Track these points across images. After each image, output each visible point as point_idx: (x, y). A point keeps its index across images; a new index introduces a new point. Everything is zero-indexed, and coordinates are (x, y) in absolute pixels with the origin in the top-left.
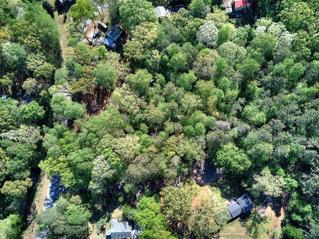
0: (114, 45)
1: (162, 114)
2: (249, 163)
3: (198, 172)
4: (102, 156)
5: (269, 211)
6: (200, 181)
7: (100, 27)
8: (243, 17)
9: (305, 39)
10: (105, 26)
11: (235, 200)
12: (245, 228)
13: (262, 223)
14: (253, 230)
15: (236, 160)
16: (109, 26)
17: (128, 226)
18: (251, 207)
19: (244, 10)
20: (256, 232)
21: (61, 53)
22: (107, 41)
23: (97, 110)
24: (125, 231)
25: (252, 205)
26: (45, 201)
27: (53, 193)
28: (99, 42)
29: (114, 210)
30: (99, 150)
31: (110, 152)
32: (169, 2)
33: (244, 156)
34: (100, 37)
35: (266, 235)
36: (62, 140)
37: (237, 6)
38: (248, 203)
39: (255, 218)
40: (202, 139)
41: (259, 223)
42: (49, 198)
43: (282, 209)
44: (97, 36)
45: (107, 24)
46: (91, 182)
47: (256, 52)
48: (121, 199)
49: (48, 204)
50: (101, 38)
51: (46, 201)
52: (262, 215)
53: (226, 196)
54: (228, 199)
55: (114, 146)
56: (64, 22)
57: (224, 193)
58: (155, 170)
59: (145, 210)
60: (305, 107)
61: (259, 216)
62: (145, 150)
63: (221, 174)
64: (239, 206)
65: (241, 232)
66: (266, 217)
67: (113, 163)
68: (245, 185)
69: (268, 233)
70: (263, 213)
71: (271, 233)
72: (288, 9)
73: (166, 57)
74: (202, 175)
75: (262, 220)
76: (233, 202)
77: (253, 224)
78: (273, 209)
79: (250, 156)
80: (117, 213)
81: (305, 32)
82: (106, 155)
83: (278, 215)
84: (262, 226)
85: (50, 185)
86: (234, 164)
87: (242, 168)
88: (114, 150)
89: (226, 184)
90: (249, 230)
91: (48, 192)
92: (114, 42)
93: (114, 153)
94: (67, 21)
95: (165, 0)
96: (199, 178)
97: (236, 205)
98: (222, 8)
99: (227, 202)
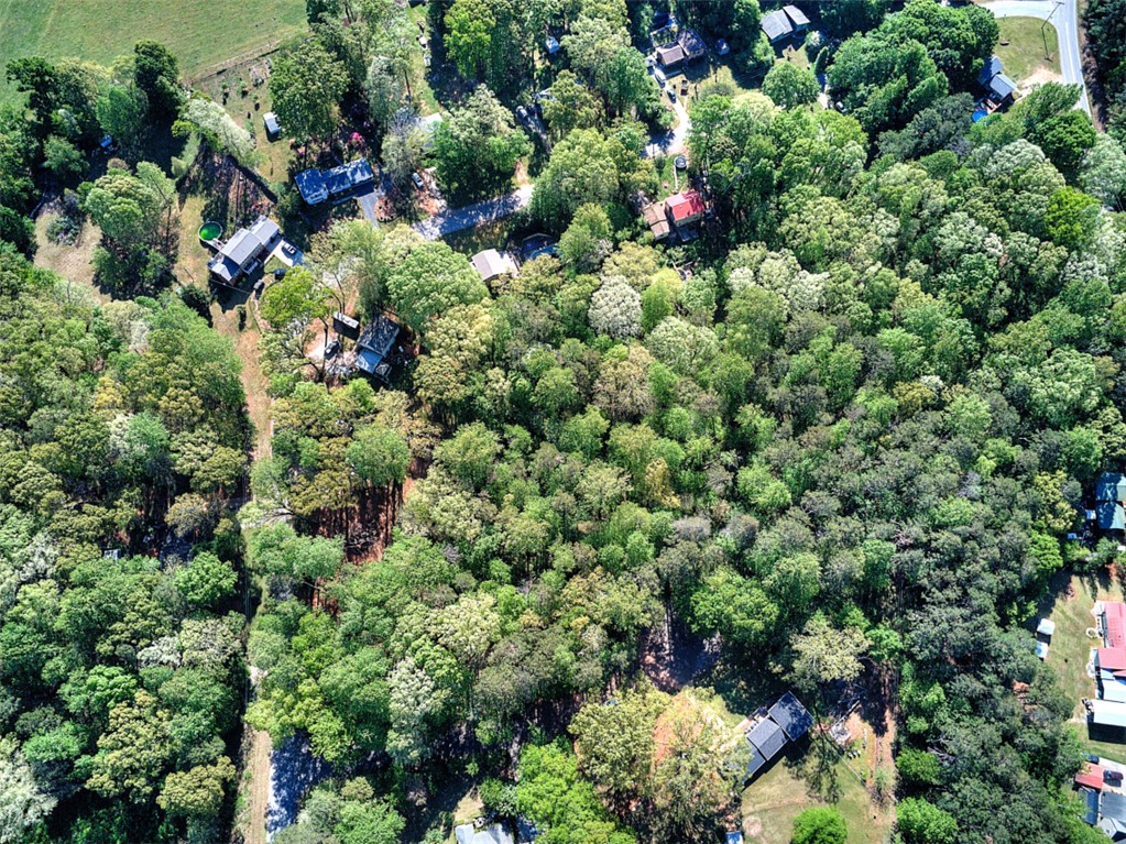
0: (384, 367)
1: (539, 530)
2: (772, 609)
3: (658, 659)
4: (411, 661)
5: (855, 727)
6: (668, 683)
7: (340, 327)
8: (700, 238)
9: (849, 283)
10: (353, 324)
11: (764, 714)
12: (803, 781)
13: (844, 759)
14: (826, 782)
15: (741, 607)
16: (363, 319)
17: (502, 834)
18: (805, 721)
19: (699, 221)
20: (833, 787)
21: (246, 412)
22: (362, 359)
23: (366, 544)
25: (806, 716)
26: (266, 816)
27: (284, 792)
28: (343, 365)
29: (460, 804)
30: (398, 647)
31: (427, 647)
32: (506, 234)
33: (758, 596)
34: (342, 351)
35: (861, 789)
36: (299, 640)
37: (679, 218)
38: (795, 713)
39: (823, 750)
40: (647, 571)
41: (836, 761)
42: (275, 807)
43: (888, 713)
44: (336, 350)
45: (357, 317)
46: (392, 734)
47: (739, 335)
48: (472, 768)
49: (276, 824)
50: (347, 355)
51: (270, 818)
52: (841, 740)
53: (739, 707)
54: (747, 715)
55: (433, 630)
56: (242, 327)
57: (734, 700)
58: (546, 672)
59: (539, 779)
60: (881, 448)
61: (832, 742)
62: (512, 625)
63: (716, 654)
64: (776, 727)
65: (794, 793)
66: (850, 744)
67: (440, 673)
68: (778, 669)
69: (864, 782)
70: (842, 733)
71: (871, 783)
72: (796, 216)
73: (523, 382)
74: (670, 664)
75: (841, 751)
76: (761, 719)
77: (823, 768)
78: (864, 718)
79: (772, 593)
80: (468, 808)
81: (847, 267)
82: (419, 655)
83: (880, 730)
84: (845, 769)
85: (272, 771)
86: (739, 620)
87: (759, 625)
88: (435, 640)
89: (734, 675)
90: (815, 784)
91: (271, 792)
92: (384, 360)
93: (437, 647)
94: (248, 323)
95: (497, 230)
96: (664, 674)
97: (768, 728)
98: (643, 227)
99: (745, 722)
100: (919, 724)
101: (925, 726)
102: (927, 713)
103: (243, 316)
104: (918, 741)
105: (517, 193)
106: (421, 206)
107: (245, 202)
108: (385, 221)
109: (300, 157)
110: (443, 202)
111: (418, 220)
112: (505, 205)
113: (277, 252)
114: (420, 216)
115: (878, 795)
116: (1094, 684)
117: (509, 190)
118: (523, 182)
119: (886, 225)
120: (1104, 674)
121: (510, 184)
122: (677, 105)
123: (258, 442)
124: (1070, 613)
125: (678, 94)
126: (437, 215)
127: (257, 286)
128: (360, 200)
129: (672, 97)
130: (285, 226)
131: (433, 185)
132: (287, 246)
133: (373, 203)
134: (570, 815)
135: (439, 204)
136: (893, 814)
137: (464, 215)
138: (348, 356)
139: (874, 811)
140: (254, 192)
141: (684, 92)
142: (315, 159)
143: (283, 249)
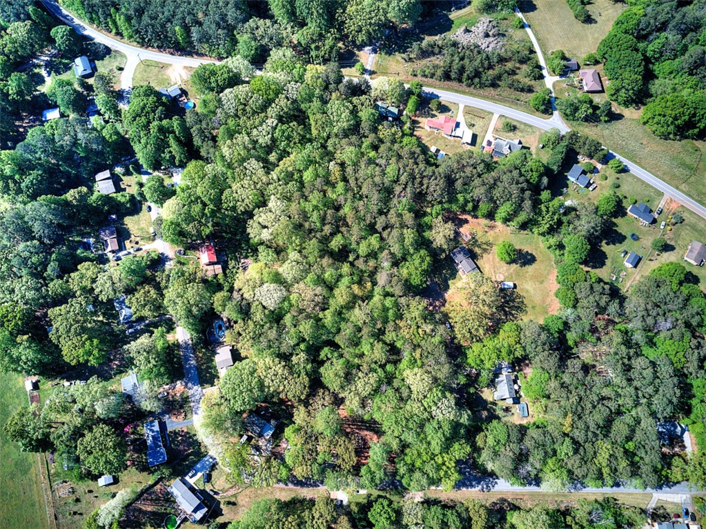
0: (273, 422)
2: (423, 252)
5: (464, 230)
6: (441, 303)
8: (226, 251)
10: (245, 437)
11: (458, 264)
12: (484, 255)
13: (477, 238)
14: (485, 246)
15: (420, 263)
17: (500, 379)
18: (463, 249)
19: (216, 250)
20: (486, 244)
22: (265, 434)
24: (505, 381)
25: (460, 248)
26: (484, 492)
28: (266, 446)
29: (484, 398)
30: (426, 414)
31: (428, 400)
32: (204, 350)
33: (416, 257)
34: (258, 446)
35: (489, 234)
37: (214, 258)
38: (459, 252)
39: (472, 245)
41: (477, 241)
42: (480, 486)
43: (460, 217)
44: (257, 448)
45: (241, 436)
46: (461, 421)
48: (472, 390)
49: (488, 486)
50: (260, 444)
51: (484, 490)
52: (470, 237)
53: (454, 274)
54: (457, 272)
56: (234, 504)
57: (451, 276)
58: (442, 348)
59: (483, 358)
61: (470, 241)
62: (419, 362)
64: (464, 261)
66: (471, 234)
67: (440, 395)
68: (444, 255)
69: (486, 232)
70: (466, 236)
71: (486, 229)
75: (473, 238)
76: (460, 266)
77: (479, 246)
78: (462, 226)
79: (416, 251)
80: (487, 395)
83: (466, 221)
84: (481, 238)
85: (464, 489)
86: (425, 266)
87: (428, 258)
89: (441, 274)
90: (485, 250)
91: (473, 489)
94: (233, 500)
95: (201, 355)
96: (437, 303)
97: (463, 264)
98: (215, 278)
99: (460, 273)
100: (470, 206)
101: (471, 204)
102: (466, 202)
103: (229, 503)
104: (475, 208)
105: (180, 341)
106: (178, 395)
107: (156, 500)
108: (186, 416)
109: (133, 464)
110: (178, 382)
111: (188, 397)
112: (186, 348)
113: (192, 481)
114: (185, 396)
115: (492, 227)
116: (456, 139)
117: (177, 345)
118: (174, 337)
119: (254, 164)
120: (453, 134)
121: (173, 344)
122: (144, 248)
123: (302, 495)
124: (429, 139)
125: (137, 246)
126: (186, 386)
127: (212, 493)
128: (169, 429)
129: (139, 250)
130: (178, 476)
131: (167, 387)
132: (190, 474)
133: (173, 422)
134: (498, 346)
135: (179, 386)
136: (499, 223)
137: (189, 371)
138: (262, 443)
139: (497, 230)
140: (150, 494)
141: (137, 243)
142: (136, 455)
143: (191, 477)
